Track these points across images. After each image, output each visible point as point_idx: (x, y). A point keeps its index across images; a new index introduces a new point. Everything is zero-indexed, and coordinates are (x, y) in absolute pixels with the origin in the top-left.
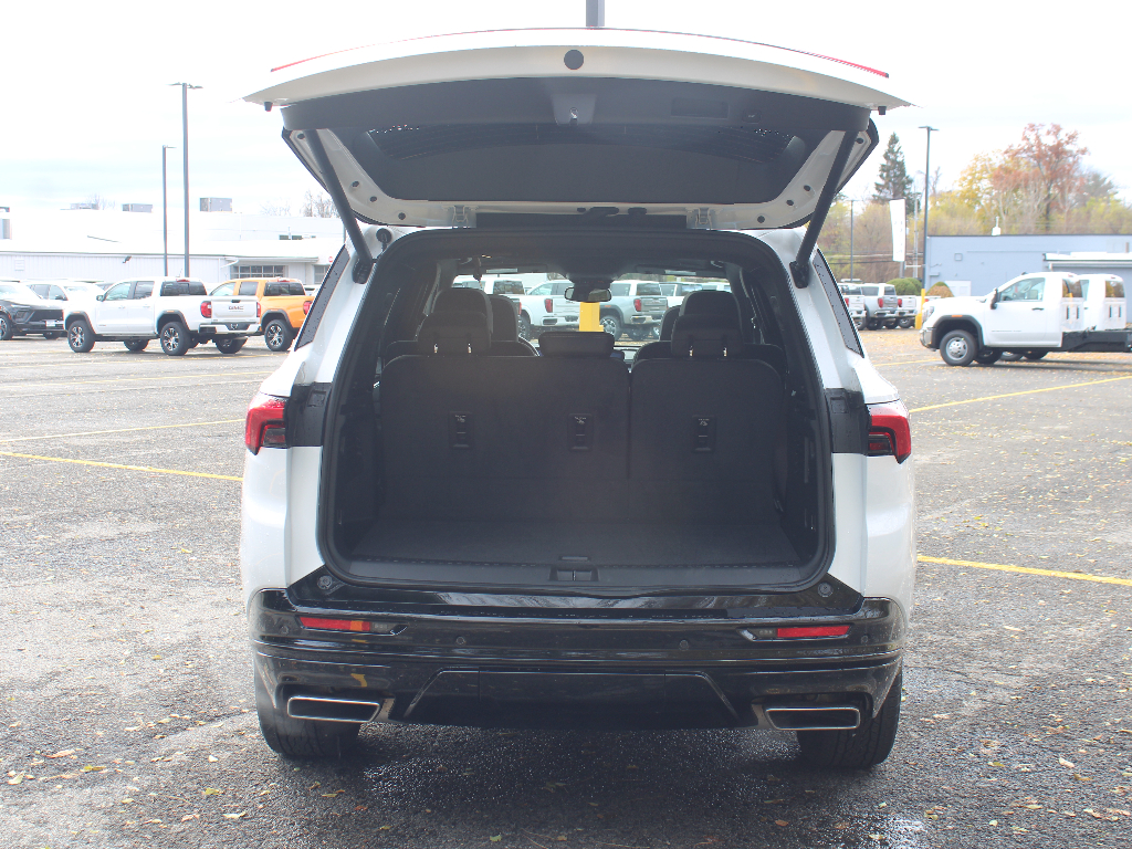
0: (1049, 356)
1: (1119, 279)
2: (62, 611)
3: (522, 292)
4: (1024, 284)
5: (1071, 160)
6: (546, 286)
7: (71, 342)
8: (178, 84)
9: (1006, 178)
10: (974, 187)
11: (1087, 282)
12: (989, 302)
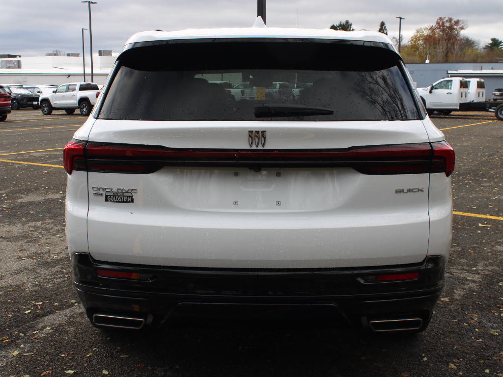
0: (453, 113)
1: (482, 80)
2: (8, 241)
3: (232, 88)
4: (443, 82)
5: (456, 32)
6: (241, 85)
7: (43, 110)
8: (87, 2)
9: (430, 40)
10: (416, 44)
11: (469, 82)
12: (429, 90)
